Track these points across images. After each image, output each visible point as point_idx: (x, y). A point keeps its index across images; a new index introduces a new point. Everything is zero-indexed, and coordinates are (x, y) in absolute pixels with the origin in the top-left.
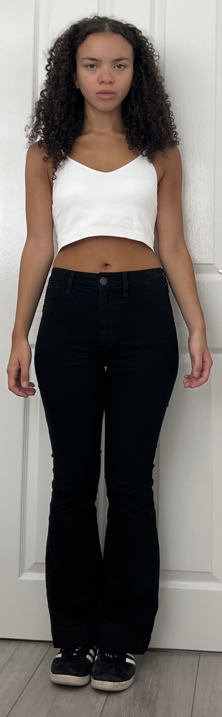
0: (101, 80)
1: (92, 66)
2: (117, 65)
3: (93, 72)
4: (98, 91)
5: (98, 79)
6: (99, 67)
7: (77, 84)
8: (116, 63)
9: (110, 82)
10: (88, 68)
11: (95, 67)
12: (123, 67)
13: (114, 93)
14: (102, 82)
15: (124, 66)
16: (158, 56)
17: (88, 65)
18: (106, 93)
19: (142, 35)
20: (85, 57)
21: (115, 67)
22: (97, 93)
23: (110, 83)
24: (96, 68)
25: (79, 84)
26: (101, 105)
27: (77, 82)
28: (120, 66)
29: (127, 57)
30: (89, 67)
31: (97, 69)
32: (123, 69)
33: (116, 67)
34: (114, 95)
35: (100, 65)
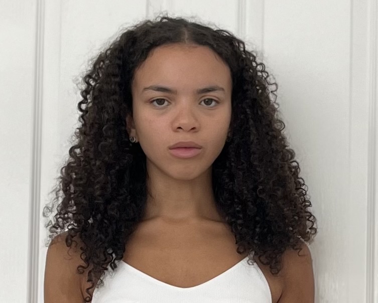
0: (177, 125)
1: (160, 101)
2: (204, 100)
3: (164, 111)
4: (172, 144)
5: (172, 123)
6: (173, 103)
7: (133, 133)
8: (203, 97)
9: (193, 129)
10: (155, 106)
11: (166, 103)
12: (213, 103)
13: (200, 148)
14: (180, 128)
15: (215, 101)
16: (276, 84)
17: (153, 99)
18: (186, 148)
19: (246, 49)
20: (148, 85)
21: (200, 103)
22: (171, 148)
23: (193, 131)
24: (168, 105)
25: (137, 133)
26: (176, 169)
27: (133, 131)
28: (208, 102)
29: (221, 86)
30: (155, 103)
31: (171, 106)
32: (214, 106)
33: (203, 103)
34: (200, 150)
35: (174, 100)
